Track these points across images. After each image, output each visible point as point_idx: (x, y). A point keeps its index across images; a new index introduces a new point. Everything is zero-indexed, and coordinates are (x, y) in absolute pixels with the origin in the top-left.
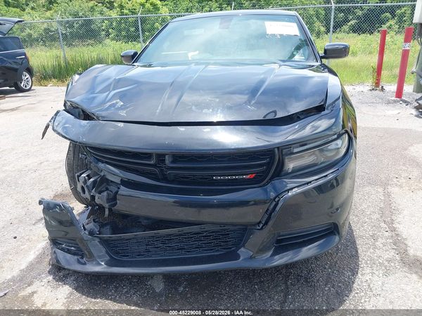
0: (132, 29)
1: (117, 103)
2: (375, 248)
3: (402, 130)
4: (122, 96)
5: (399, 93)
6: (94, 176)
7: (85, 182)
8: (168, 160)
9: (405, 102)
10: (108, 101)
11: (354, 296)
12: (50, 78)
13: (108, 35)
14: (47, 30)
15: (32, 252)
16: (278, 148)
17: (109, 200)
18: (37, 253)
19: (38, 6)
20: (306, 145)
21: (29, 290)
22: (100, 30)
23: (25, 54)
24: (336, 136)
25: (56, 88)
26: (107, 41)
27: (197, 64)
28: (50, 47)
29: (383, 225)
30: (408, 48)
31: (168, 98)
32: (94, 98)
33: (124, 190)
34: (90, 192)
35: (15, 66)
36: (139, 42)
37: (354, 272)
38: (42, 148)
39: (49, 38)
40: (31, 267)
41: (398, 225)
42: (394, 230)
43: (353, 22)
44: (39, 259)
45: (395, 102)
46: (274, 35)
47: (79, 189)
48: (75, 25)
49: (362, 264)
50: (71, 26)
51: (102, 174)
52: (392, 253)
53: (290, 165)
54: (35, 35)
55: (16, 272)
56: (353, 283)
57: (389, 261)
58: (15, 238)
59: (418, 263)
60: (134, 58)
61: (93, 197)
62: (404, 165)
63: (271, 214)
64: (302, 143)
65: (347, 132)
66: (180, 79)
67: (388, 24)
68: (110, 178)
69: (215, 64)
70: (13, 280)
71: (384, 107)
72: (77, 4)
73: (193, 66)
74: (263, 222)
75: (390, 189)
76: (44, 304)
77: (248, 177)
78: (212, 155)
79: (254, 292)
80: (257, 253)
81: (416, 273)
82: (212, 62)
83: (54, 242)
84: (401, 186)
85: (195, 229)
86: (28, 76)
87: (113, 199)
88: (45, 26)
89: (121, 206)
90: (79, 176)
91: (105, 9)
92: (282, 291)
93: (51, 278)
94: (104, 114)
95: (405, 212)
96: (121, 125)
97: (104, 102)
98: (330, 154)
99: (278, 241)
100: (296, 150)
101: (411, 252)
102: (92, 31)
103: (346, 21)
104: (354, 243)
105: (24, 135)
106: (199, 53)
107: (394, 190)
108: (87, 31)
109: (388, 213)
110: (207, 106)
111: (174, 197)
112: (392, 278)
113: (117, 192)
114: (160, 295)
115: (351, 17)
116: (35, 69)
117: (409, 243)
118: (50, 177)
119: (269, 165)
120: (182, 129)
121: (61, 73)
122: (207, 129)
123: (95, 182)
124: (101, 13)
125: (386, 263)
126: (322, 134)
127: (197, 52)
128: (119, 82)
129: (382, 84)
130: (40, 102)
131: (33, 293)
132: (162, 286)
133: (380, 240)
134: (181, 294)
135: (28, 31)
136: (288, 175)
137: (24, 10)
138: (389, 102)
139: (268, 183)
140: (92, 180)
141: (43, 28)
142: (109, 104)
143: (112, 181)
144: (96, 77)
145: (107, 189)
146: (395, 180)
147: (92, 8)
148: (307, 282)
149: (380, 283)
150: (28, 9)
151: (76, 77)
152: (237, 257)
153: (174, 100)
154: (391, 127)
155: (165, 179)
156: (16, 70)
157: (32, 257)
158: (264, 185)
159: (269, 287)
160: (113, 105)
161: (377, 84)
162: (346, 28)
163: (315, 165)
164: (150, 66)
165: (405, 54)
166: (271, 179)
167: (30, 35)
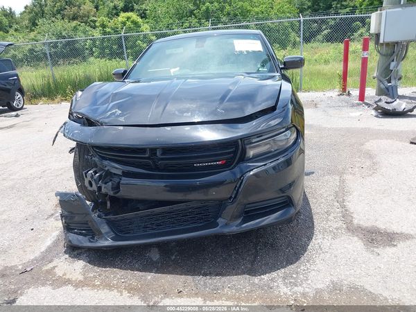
0: (115, 47)
1: (116, 112)
2: (328, 220)
3: (362, 129)
4: (119, 106)
5: (362, 97)
6: (99, 171)
7: (92, 177)
8: (158, 153)
9: (367, 104)
10: (109, 111)
11: (308, 254)
12: (41, 97)
13: (92, 54)
14: (31, 51)
15: (49, 239)
16: (241, 139)
17: (113, 189)
18: (53, 239)
19: (22, 27)
20: (261, 136)
21: (51, 265)
22: (84, 49)
23: (17, 75)
24: (284, 129)
25: (47, 105)
26: (92, 59)
27: (178, 78)
28: (36, 67)
29: (336, 204)
30: (366, 56)
31: (156, 108)
32: (97, 109)
33: (125, 180)
34: (97, 184)
35: (8, 87)
36: (123, 59)
37: (310, 238)
38: (43, 159)
39: (34, 58)
40: (49, 250)
41: (348, 203)
42: (345, 206)
43: (326, 32)
44: (55, 244)
45: (358, 105)
46: (241, 52)
47: (87, 183)
48: (59, 44)
49: (316, 232)
50: (55, 46)
51: (106, 169)
52: (341, 223)
53: (251, 153)
54: (20, 56)
55: (37, 254)
56: (308, 245)
57: (337, 229)
58: (32, 229)
59: (360, 229)
60: (124, 75)
61: (100, 188)
62: (359, 157)
63: (238, 190)
64: (259, 135)
65: (294, 126)
66: (164, 92)
67: (359, 32)
68: (114, 171)
69: (193, 78)
70: (36, 259)
71: (350, 110)
72: (60, 24)
73: (175, 81)
74: (233, 196)
75: (345, 176)
76: (65, 274)
77: (220, 163)
78: (192, 147)
79: (230, 256)
80: (230, 220)
81: (357, 236)
82: (190, 76)
83: (68, 228)
84: (354, 174)
85: (182, 206)
86: (20, 96)
87: (117, 188)
88: (30, 47)
89: (124, 193)
90: (86, 174)
91: (88, 28)
92: (252, 254)
93: (67, 256)
94: (106, 121)
95: (355, 194)
96: (121, 128)
97: (105, 111)
98: (281, 144)
99: (247, 212)
100: (254, 141)
101: (355, 222)
102: (76, 50)
103: (319, 31)
104: (311, 218)
105: (24, 148)
106: (180, 69)
107: (348, 177)
108: (71, 50)
109: (341, 195)
110: (188, 111)
111: (165, 182)
112: (337, 241)
113: (119, 183)
114: (157, 262)
115: (324, 27)
116: (25, 89)
117: (355, 216)
118: (54, 182)
119: (235, 153)
120: (169, 128)
121: (50, 92)
122: (187, 128)
123: (100, 176)
124: (85, 32)
125: (335, 231)
126: (274, 128)
127: (178, 68)
128: (116, 96)
129: (348, 89)
130: (34, 119)
131: (54, 267)
132: (158, 256)
133: (332, 214)
134: (173, 261)
135: (12, 52)
136: (250, 160)
137: (7, 32)
138: (353, 106)
139: (235, 166)
140: (97, 175)
141: (27, 49)
142: (110, 113)
143: (115, 174)
144: (96, 92)
145: (111, 180)
146: (350, 169)
147: (75, 27)
148: (272, 246)
149: (328, 244)
150: (12, 31)
151: (80, 93)
152: (217, 225)
153: (161, 109)
154: (353, 127)
155: (157, 169)
156: (8, 91)
157: (49, 242)
158: (233, 168)
159: (242, 252)
160: (114, 114)
161: (344, 89)
162: (320, 37)
163: (270, 152)
164: (139, 82)
165: (365, 61)
166: (237, 163)
167: (14, 56)
